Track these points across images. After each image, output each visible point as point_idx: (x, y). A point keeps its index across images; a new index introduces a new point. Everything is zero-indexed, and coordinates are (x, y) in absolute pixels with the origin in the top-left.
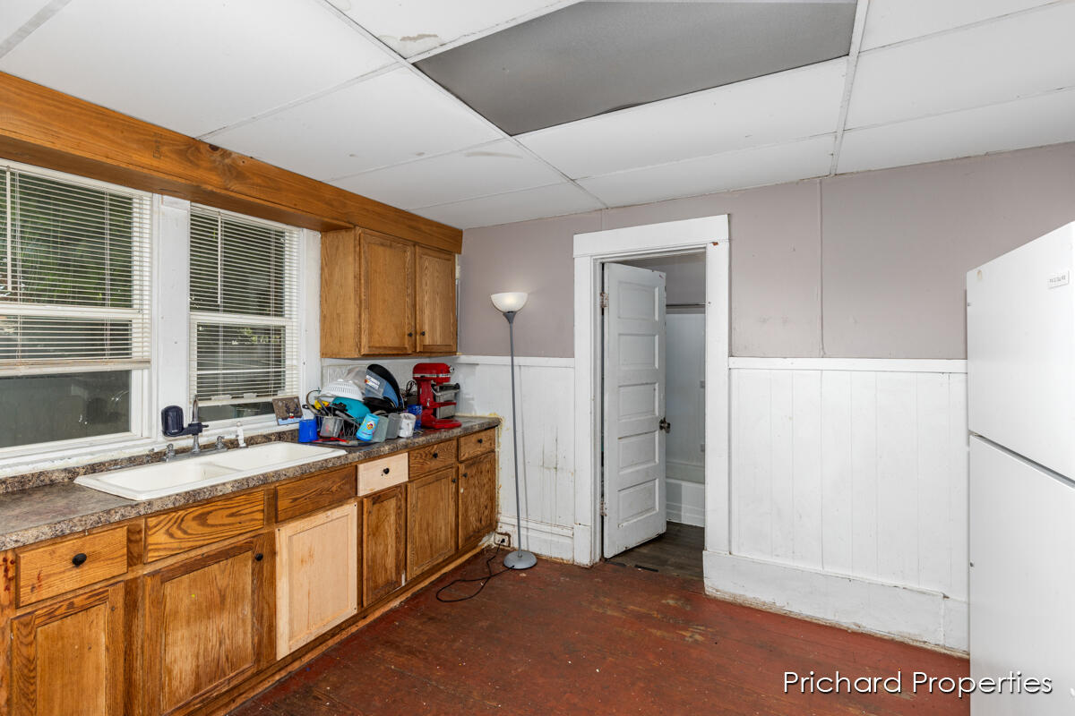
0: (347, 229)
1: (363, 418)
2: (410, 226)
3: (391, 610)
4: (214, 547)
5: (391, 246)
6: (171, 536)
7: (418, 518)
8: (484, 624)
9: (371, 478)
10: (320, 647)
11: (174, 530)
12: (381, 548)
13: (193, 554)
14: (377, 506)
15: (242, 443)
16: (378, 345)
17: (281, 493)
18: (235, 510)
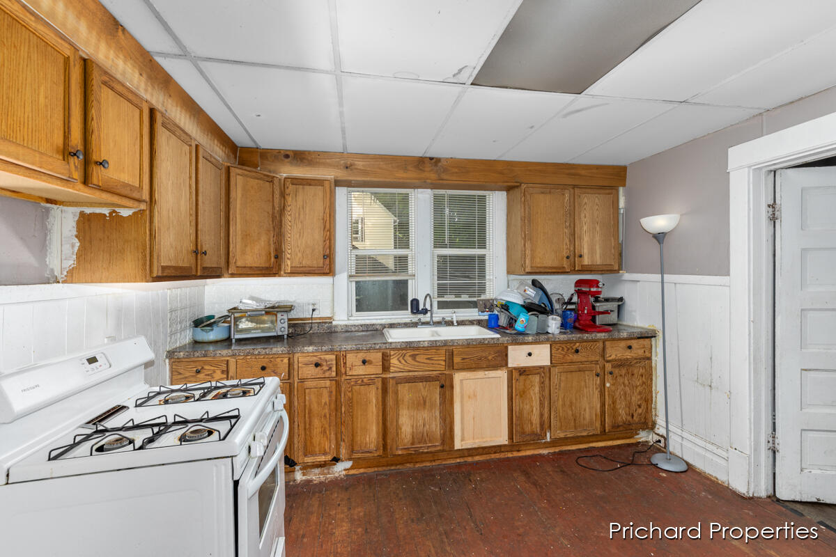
0: (517, 187)
1: (519, 316)
2: (568, 174)
3: (540, 455)
4: (421, 373)
5: (550, 192)
6: (400, 362)
7: (561, 395)
8: (600, 492)
9: (518, 356)
10: (485, 456)
11: (401, 359)
12: (528, 407)
13: (411, 374)
14: (522, 378)
15: (455, 323)
16: (539, 265)
17: (455, 353)
18: (430, 356)
